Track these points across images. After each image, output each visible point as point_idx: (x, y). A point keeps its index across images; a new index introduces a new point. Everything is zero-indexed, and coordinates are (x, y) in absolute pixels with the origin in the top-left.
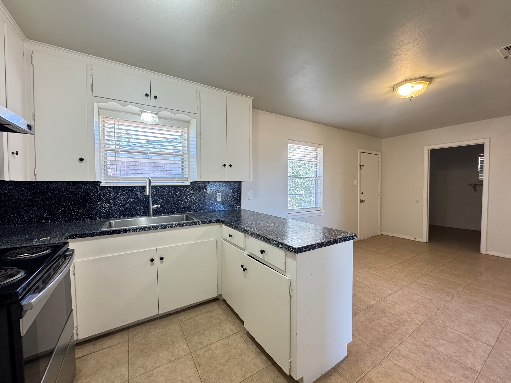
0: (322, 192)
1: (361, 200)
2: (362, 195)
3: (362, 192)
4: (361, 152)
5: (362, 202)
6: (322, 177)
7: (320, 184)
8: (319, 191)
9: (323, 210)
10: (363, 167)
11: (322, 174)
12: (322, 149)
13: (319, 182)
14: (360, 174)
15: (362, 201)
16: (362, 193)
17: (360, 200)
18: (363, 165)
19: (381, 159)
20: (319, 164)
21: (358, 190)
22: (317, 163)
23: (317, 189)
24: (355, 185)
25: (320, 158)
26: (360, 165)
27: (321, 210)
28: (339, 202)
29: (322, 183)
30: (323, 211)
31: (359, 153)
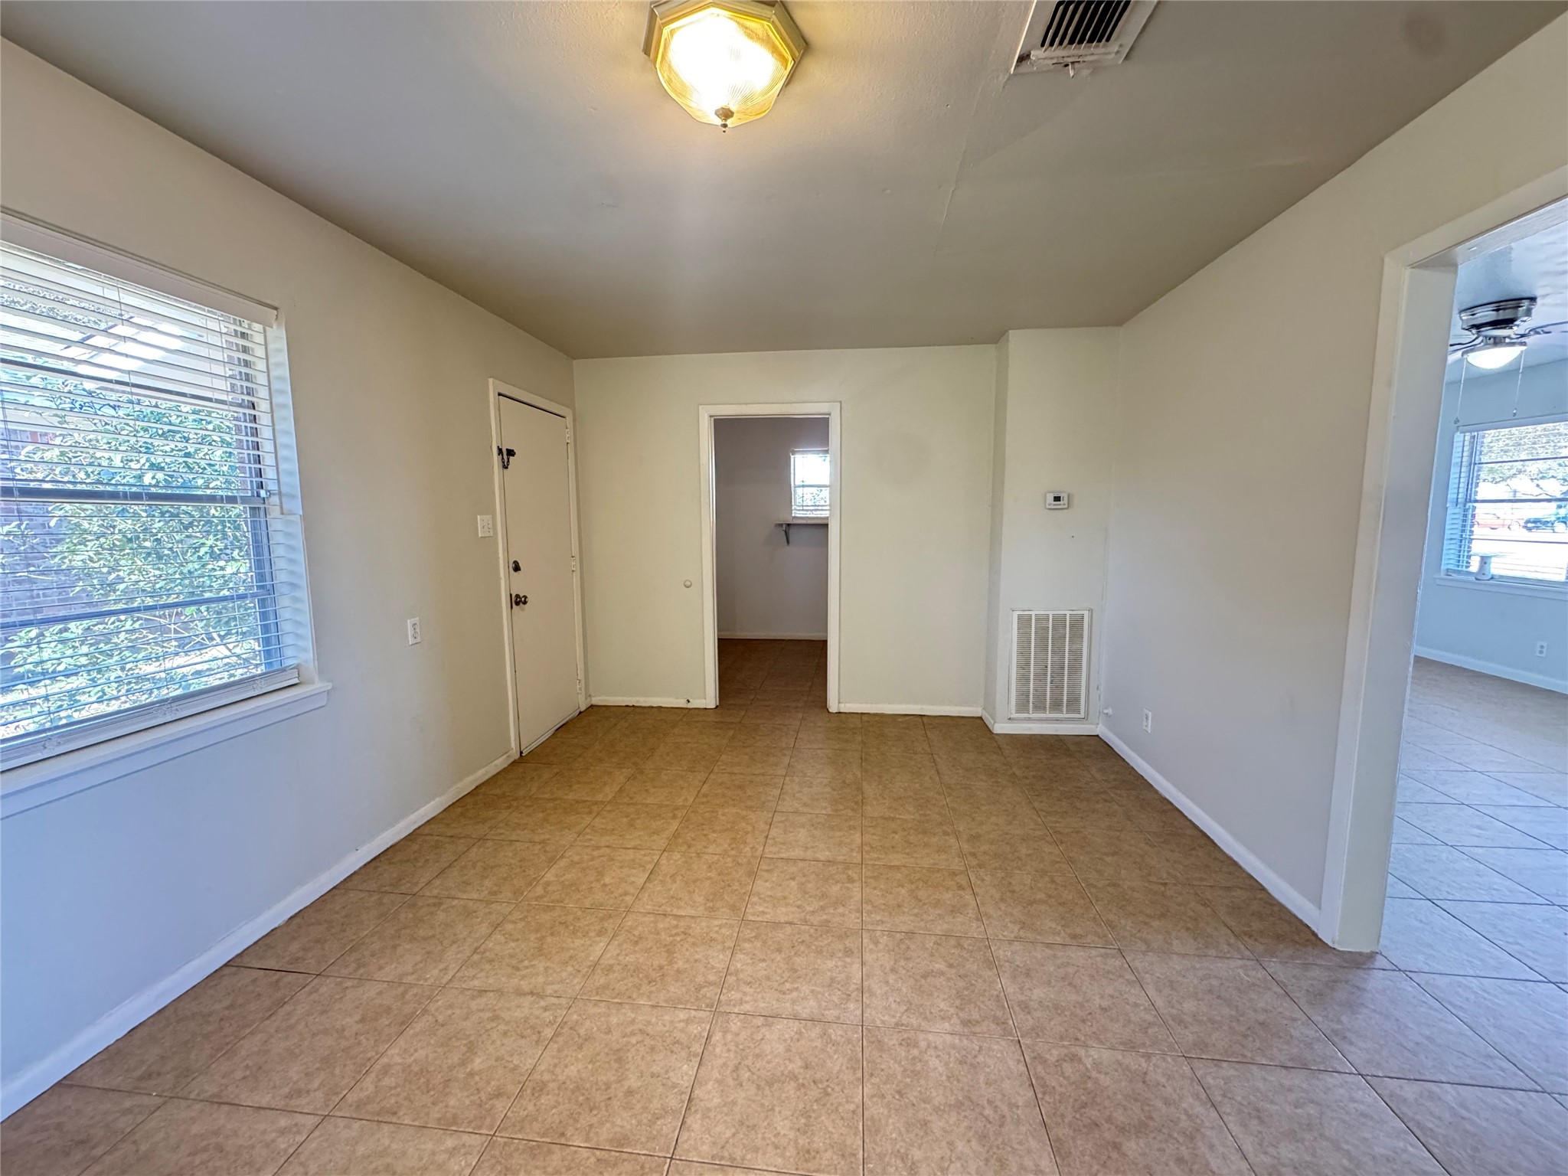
0: (303, 583)
1: (513, 596)
2: (516, 574)
3: (516, 563)
4: (500, 394)
5: (517, 603)
6: (292, 496)
7: (288, 535)
8: (281, 577)
9: (317, 678)
10: (511, 458)
11: (292, 483)
12: (278, 337)
13: (276, 524)
14: (503, 489)
15: (519, 601)
16: (517, 568)
17: (511, 595)
18: (511, 453)
19: (575, 434)
20: (264, 419)
21: (501, 555)
22: (253, 412)
23: (267, 566)
24: (487, 534)
25: (273, 387)
26: (500, 451)
27: (312, 682)
28: (416, 620)
29: (298, 530)
30: (319, 685)
31: (492, 397)
